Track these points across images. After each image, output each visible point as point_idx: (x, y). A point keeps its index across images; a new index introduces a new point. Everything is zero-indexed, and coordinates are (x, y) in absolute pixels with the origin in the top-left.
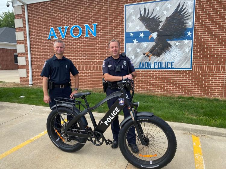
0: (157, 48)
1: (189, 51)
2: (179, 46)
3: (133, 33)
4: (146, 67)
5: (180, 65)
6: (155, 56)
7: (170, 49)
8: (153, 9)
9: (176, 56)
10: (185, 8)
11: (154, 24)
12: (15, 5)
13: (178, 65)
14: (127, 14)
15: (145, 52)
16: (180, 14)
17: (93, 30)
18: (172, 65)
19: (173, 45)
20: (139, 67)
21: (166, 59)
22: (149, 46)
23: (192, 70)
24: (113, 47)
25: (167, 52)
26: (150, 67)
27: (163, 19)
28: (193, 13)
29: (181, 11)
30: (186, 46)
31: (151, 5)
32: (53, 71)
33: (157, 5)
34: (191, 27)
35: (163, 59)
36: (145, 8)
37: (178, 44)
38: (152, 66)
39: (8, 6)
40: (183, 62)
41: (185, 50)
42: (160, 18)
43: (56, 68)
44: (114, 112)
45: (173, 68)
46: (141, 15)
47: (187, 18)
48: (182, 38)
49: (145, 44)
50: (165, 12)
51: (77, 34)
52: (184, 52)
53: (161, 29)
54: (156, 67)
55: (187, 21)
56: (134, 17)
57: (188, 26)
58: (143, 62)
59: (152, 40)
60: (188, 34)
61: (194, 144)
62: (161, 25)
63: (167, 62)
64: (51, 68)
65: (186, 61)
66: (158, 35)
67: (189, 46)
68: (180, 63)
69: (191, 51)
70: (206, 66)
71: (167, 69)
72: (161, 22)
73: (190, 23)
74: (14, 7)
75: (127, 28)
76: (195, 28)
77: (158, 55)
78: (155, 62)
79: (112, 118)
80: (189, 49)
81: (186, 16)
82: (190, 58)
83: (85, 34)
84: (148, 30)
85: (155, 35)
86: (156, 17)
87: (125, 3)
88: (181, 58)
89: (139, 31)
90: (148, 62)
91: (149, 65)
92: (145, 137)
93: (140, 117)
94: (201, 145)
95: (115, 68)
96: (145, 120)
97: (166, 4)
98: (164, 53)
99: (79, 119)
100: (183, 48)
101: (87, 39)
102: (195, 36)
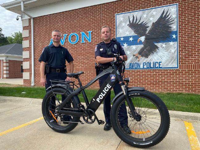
0: (145, 50)
1: (175, 52)
2: (166, 47)
3: (123, 37)
4: (136, 67)
5: (167, 65)
6: (144, 57)
7: (157, 50)
8: (140, 16)
9: (163, 57)
10: (169, 14)
11: (142, 29)
12: (24, 19)
13: (165, 65)
14: (118, 22)
15: (134, 54)
16: (165, 20)
17: (88, 36)
18: (159, 65)
19: (160, 47)
20: (130, 67)
21: (154, 60)
22: (138, 49)
23: (179, 69)
24: (104, 33)
25: (155, 53)
26: (140, 67)
27: (150, 25)
28: (176, 18)
29: (165, 17)
30: (172, 47)
31: (138, 13)
32: (50, 57)
33: (144, 13)
34: (176, 30)
35: (151, 59)
36: (133, 16)
37: (164, 45)
38: (141, 66)
39: (18, 20)
40: (170, 62)
41: (171, 51)
42: (147, 24)
43: (52, 53)
44: (106, 89)
45: (161, 68)
46: (130, 22)
47: (171, 23)
48: (167, 40)
49: (134, 47)
50: (151, 19)
51: (75, 41)
52: (170, 53)
53: (148, 33)
54: (145, 67)
55: (171, 26)
56: (124, 24)
57: (172, 29)
58: (133, 63)
59: (141, 43)
60: (173, 36)
61: (187, 128)
62: (148, 29)
63: (155, 63)
64: (48, 53)
65: (173, 60)
66: (146, 39)
67: (175, 48)
68: (167, 63)
69: (176, 52)
70: (191, 65)
71: (155, 68)
72: (148, 27)
73: (174, 27)
74: (22, 20)
75: (118, 33)
76: (179, 31)
77: (147, 56)
78: (144, 63)
79: (104, 95)
80: (175, 49)
81: (170, 21)
82: (176, 58)
83: (81, 40)
84: (136, 35)
85: (143, 39)
86: (143, 23)
87: (116, 13)
88: (167, 58)
89: (129, 35)
90: (137, 62)
91: (138, 65)
92: (137, 114)
93: (132, 92)
94: (195, 129)
95: (106, 51)
96: (136, 94)
97: (152, 12)
98: (152, 54)
99: (72, 98)
100: (169, 49)
101: (83, 44)
102: (179, 38)
